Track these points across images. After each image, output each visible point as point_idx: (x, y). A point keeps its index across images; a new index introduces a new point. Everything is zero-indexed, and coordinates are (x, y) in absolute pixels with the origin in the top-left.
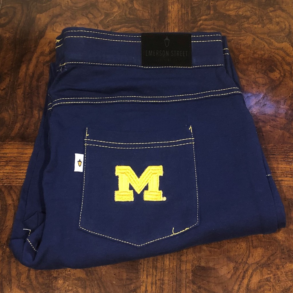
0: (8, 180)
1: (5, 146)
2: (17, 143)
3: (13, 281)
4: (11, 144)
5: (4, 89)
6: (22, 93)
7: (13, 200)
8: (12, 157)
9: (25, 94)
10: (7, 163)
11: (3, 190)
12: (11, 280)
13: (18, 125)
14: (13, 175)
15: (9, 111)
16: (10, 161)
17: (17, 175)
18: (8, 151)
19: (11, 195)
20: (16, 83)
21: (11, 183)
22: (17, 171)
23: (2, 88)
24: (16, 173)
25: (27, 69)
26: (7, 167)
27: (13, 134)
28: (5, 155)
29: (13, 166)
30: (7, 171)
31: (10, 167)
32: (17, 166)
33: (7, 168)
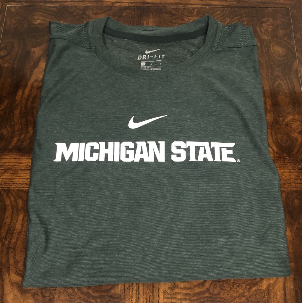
0: (7, 185)
1: (3, 157)
2: (14, 154)
3: (11, 268)
4: (9, 155)
5: (3, 109)
6: (19, 113)
8: (10, 166)
9: (21, 114)
10: (6, 171)
12: (9, 267)
13: (15, 139)
14: (11, 180)
15: (8, 127)
16: (8, 169)
17: (14, 180)
18: (6, 161)
20: (13, 105)
21: (9, 187)
22: (15, 177)
23: (1, 109)
25: (23, 93)
26: (5, 174)
27: (10, 147)
28: (4, 164)
29: (11, 173)
30: (6, 177)
31: (8, 174)
32: (14, 173)
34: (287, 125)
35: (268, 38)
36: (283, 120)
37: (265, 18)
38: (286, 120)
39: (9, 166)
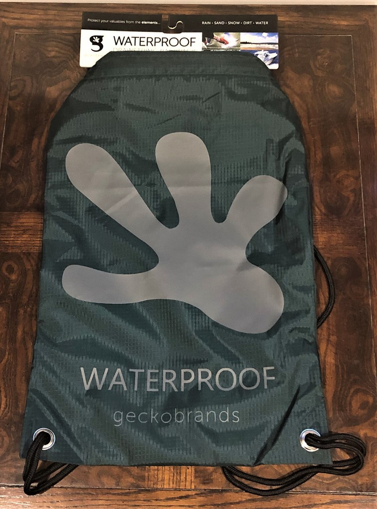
0: (26, 247)
1: (21, 216)
4: (28, 214)
5: (18, 162)
6: (36, 166)
7: (32, 266)
10: (25, 231)
11: (22, 256)
13: (33, 196)
14: (31, 242)
15: (24, 183)
16: (27, 230)
17: (34, 242)
18: (24, 220)
19: (29, 261)
20: (29, 157)
21: (29, 250)
22: (35, 239)
24: (34, 241)
25: (39, 142)
27: (28, 205)
28: (22, 224)
29: (30, 234)
30: (25, 239)
31: (27, 236)
32: (34, 234)
33: (24, 236)
34: (338, 182)
35: (323, 75)
36: (335, 176)
37: (321, 48)
38: (338, 176)
39: (27, 226)
